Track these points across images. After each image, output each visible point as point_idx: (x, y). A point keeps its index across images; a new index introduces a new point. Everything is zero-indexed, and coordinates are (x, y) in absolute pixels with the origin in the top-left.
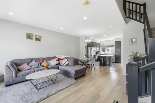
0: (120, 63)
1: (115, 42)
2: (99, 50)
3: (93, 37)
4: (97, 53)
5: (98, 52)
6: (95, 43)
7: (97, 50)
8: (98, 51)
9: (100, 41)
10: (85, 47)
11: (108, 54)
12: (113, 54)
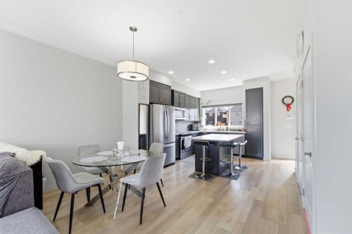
0: (261, 159)
1: (246, 91)
2: (197, 120)
3: (171, 72)
4: (190, 128)
5: (195, 126)
6: (184, 94)
7: (193, 119)
8: (195, 122)
9: (202, 92)
10: (139, 104)
11: (224, 130)
12: (240, 130)
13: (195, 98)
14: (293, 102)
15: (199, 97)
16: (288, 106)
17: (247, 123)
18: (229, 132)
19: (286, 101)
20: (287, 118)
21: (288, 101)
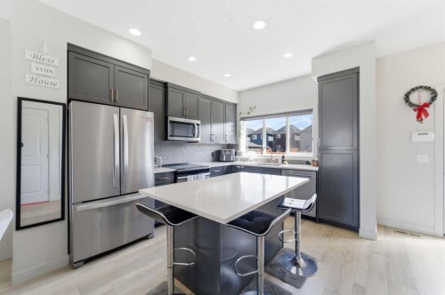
0: (354, 229)
1: (319, 79)
2: (230, 142)
5: (225, 153)
9: (239, 92)
10: (20, 100)
11: (277, 161)
12: (308, 163)
13: (225, 104)
14: (434, 98)
15: (234, 101)
16: (421, 111)
17: (323, 149)
18: (287, 166)
19: (414, 98)
20: (417, 138)
21: (420, 98)
